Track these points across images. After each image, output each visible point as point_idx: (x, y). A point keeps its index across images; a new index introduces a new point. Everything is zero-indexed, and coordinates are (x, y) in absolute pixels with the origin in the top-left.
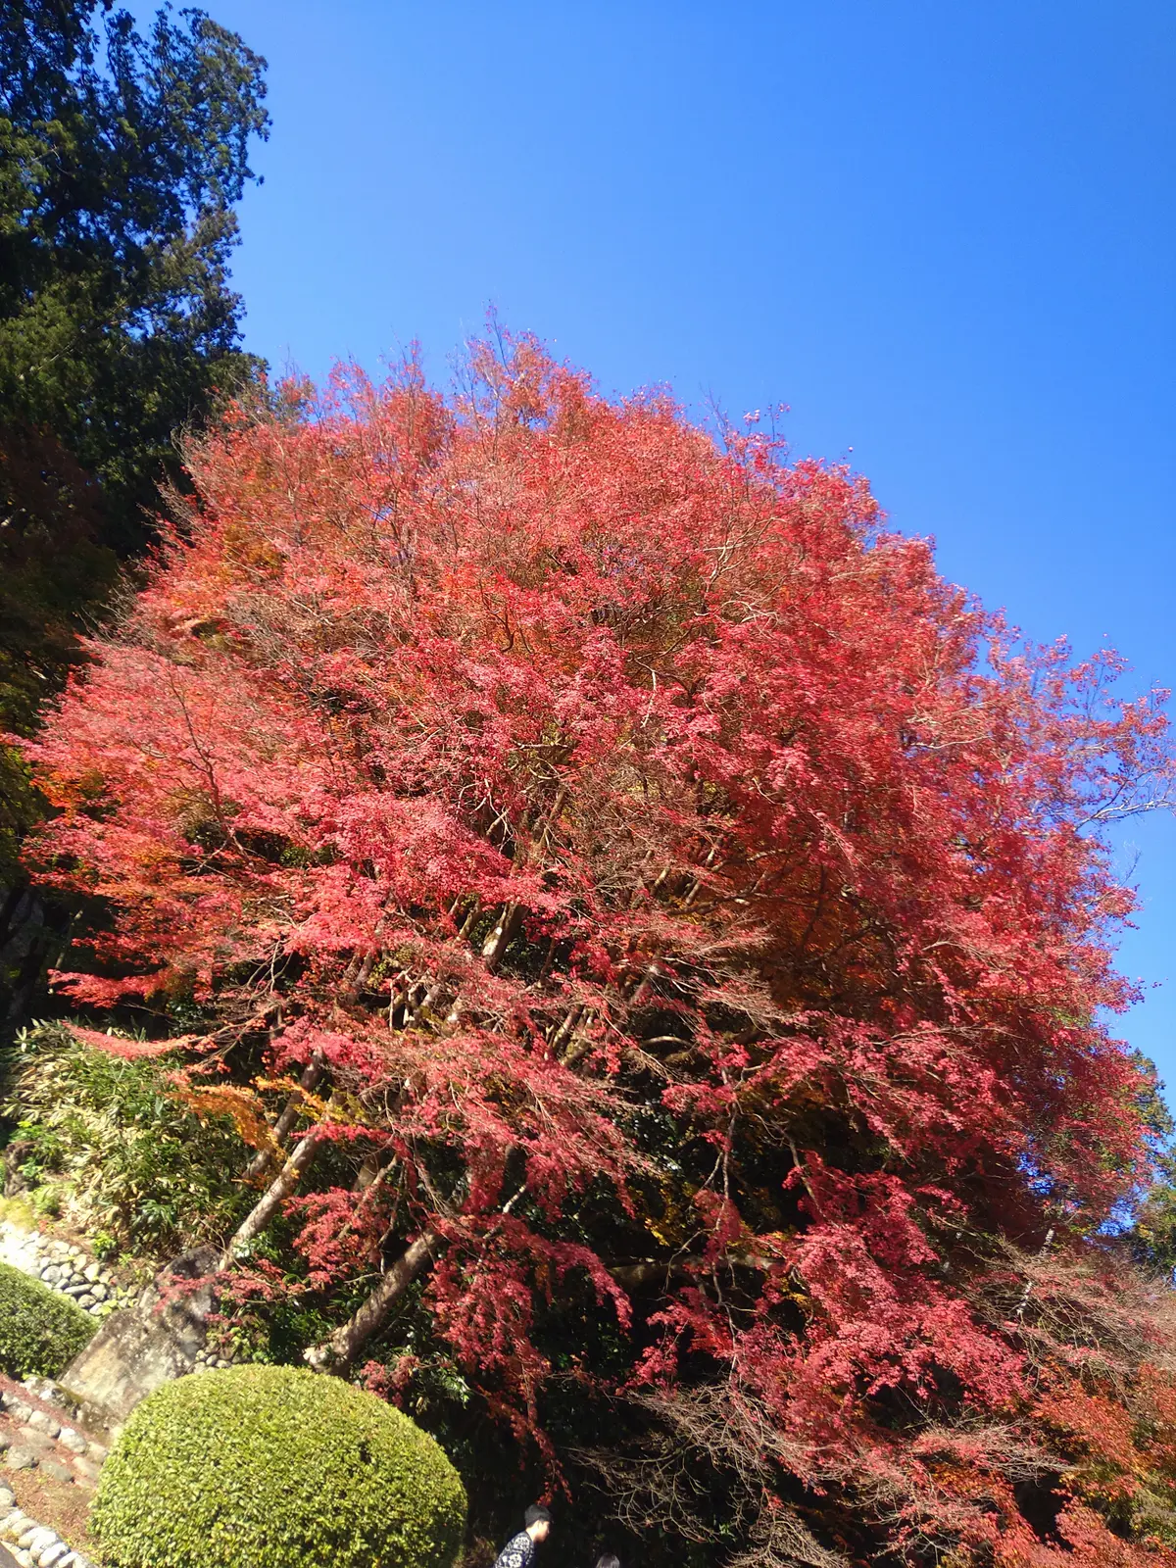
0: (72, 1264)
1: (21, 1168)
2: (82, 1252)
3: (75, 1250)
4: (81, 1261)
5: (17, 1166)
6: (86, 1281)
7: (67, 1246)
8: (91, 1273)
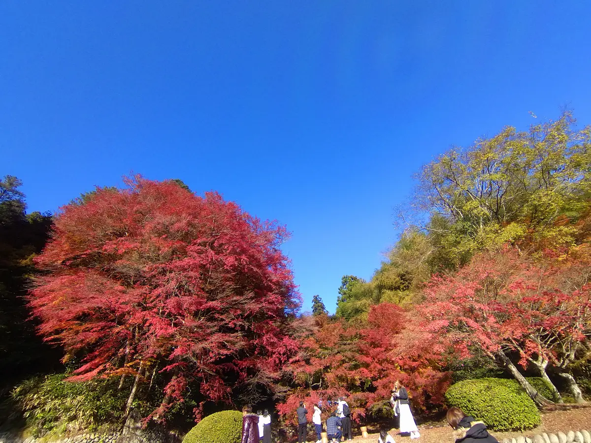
0: (86, 439)
1: (44, 427)
2: (87, 434)
3: (85, 434)
4: (88, 436)
5: (43, 427)
6: (92, 440)
7: (81, 435)
8: (92, 437)
